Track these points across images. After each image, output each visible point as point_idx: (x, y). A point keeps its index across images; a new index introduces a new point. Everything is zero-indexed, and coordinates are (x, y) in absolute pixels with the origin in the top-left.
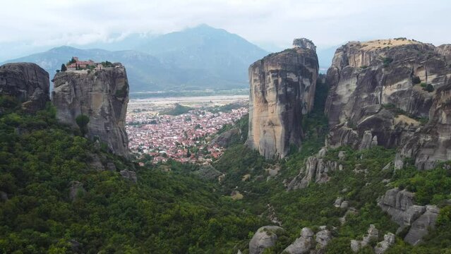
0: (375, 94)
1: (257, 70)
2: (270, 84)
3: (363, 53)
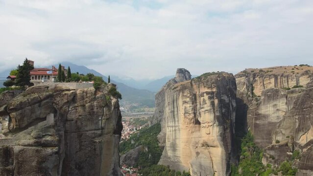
1: (187, 93)
2: (205, 106)
3: (276, 77)
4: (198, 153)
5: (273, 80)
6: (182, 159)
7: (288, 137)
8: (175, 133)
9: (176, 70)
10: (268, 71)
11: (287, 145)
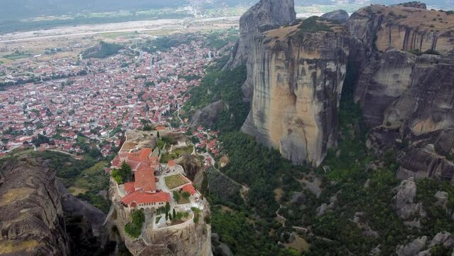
1: (282, 55)
2: (304, 77)
3: (408, 30)
4: (290, 131)
5: (403, 34)
6: (270, 134)
7: (402, 121)
8: (264, 101)
11: (398, 130)
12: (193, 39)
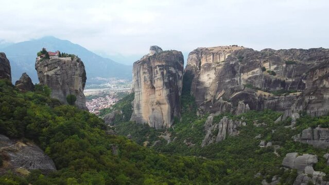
0: (236, 79)
1: (145, 66)
2: (157, 75)
3: (214, 54)
4: (153, 109)
5: (212, 56)
6: (143, 115)
7: (212, 96)
8: (139, 97)
9: (149, 48)
10: (211, 50)
11: (210, 101)
12: (108, 95)
